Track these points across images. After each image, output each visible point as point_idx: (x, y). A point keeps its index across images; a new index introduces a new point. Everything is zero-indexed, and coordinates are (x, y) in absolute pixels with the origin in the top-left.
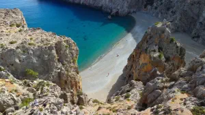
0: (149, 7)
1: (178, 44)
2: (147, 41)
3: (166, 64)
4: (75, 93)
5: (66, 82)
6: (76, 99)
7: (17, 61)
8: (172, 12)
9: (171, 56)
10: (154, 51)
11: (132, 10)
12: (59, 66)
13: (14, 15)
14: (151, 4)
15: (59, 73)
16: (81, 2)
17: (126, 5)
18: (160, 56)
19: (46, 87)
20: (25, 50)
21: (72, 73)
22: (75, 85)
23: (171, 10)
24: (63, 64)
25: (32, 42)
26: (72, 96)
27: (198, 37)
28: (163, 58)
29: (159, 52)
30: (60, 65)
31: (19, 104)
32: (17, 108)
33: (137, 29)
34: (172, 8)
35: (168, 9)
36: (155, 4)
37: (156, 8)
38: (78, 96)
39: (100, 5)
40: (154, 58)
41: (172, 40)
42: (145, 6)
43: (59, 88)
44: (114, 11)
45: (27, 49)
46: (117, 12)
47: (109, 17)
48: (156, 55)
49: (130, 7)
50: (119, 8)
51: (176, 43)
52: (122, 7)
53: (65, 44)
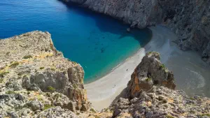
0: (169, 21)
1: (166, 71)
4: (80, 102)
5: (73, 94)
6: (80, 106)
7: (44, 81)
8: (188, 29)
10: (143, 76)
11: (151, 24)
13: (44, 40)
14: (172, 18)
15: (69, 89)
17: (145, 18)
18: (147, 80)
19: (59, 98)
20: (49, 74)
21: (78, 88)
22: (80, 96)
23: (188, 27)
24: (72, 83)
25: (54, 68)
26: (77, 104)
27: (207, 57)
28: (151, 81)
30: (70, 84)
31: (43, 107)
32: (42, 110)
33: (152, 44)
34: (189, 24)
35: (186, 25)
36: (175, 18)
37: (175, 23)
38: (82, 104)
40: (142, 82)
42: (165, 20)
43: (68, 98)
44: (134, 23)
45: (50, 74)
46: (136, 25)
47: (128, 30)
48: (144, 79)
49: (150, 20)
50: (138, 21)
51: (164, 70)
52: (141, 20)
53: (75, 69)
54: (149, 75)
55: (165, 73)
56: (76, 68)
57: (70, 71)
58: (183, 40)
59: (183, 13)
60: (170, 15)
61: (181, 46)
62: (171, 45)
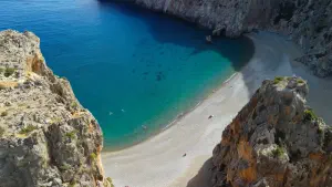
0: (283, 22)
1: (322, 126)
2: (255, 116)
3: (291, 166)
8: (326, 36)
9: (303, 149)
11: (250, 28)
12: (51, 175)
14: (288, 17)
16: (165, 9)
17: (240, 16)
18: (276, 154)
23: (324, 31)
24: (61, 170)
28: (285, 156)
29: (277, 142)
34: (327, 27)
35: (319, 30)
37: (296, 26)
39: (195, 15)
41: (308, 117)
42: (277, 21)
44: (219, 28)
46: (224, 30)
47: (208, 38)
49: (247, 21)
50: (227, 22)
51: (316, 124)
52: (233, 21)
53: (70, 128)
54: (279, 137)
55: (319, 132)
56: (74, 123)
57: (53, 134)
58: (318, 56)
59: (311, 8)
60: (286, 12)
61: (314, 67)
62: (293, 67)
